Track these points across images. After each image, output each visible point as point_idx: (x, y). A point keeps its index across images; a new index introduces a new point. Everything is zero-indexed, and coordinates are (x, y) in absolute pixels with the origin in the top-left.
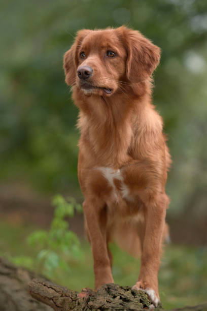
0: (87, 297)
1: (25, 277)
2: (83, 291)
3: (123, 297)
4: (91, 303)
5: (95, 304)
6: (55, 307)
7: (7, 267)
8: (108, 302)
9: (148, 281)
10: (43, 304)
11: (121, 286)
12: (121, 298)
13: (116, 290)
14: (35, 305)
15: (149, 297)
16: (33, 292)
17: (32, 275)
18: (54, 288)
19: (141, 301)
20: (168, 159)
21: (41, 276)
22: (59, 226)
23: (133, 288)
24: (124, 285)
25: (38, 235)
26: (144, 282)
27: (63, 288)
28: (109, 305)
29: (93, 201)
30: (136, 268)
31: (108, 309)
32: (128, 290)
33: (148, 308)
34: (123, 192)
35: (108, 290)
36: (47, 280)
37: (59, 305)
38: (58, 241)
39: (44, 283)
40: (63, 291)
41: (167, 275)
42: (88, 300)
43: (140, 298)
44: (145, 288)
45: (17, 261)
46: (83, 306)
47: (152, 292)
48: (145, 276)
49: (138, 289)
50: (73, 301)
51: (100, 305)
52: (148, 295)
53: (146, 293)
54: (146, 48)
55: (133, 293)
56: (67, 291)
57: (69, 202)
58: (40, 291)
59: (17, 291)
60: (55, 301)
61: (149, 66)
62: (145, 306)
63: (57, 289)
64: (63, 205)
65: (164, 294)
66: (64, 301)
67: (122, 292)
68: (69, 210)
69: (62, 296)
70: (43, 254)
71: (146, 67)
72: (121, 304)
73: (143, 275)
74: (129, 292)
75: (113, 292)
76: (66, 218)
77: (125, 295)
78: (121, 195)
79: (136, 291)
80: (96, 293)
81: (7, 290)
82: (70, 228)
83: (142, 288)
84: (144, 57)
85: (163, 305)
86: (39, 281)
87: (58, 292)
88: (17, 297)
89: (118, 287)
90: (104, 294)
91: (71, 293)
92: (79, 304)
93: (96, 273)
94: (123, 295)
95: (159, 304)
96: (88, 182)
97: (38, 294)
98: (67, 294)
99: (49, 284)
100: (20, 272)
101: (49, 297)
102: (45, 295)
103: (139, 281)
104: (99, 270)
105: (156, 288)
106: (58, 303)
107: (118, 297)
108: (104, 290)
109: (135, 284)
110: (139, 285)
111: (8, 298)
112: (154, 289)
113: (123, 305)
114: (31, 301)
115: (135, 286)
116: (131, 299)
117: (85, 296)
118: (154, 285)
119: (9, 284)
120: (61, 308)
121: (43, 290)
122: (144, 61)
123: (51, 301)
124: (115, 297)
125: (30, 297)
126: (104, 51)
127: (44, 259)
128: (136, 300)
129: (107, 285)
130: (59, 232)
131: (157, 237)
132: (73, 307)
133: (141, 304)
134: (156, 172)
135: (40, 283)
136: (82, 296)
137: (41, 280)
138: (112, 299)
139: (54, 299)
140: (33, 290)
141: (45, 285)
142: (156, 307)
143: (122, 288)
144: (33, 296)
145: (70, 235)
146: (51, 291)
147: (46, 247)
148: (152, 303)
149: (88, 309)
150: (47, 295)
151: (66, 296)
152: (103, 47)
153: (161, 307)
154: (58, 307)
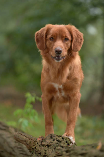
0: (41, 140)
1: (13, 131)
2: (39, 137)
3: (58, 140)
4: (43, 143)
5: (45, 144)
6: (26, 145)
7: (4, 126)
8: (51, 142)
9: (70, 133)
10: (21, 144)
11: (57, 135)
12: (57, 141)
13: (54, 137)
14: (17, 144)
15: (70, 140)
16: (16, 138)
17: (16, 130)
18: (26, 136)
19: (66, 142)
20: (83, 76)
21: (20, 130)
22: (28, 107)
23: (63, 136)
24: (59, 135)
25: (19, 111)
26: (68, 133)
27: (30, 136)
28: (51, 144)
29: (47, 96)
30: (64, 126)
31: (51, 146)
32: (60, 137)
33: (70, 145)
34: (62, 93)
35: (51, 137)
36: (23, 132)
37: (29, 144)
38: (28, 114)
39: (21, 134)
40: (30, 137)
41: (79, 129)
42: (42, 142)
43: (66, 140)
44: (68, 136)
45: (9, 124)
46: (39, 144)
47: (72, 138)
48: (69, 130)
49: (65, 136)
50: (35, 142)
51: (48, 144)
52: (70, 139)
53: (69, 138)
54: (79, 35)
55: (63, 138)
56: (32, 138)
57: (33, 96)
58: (19, 138)
59: (9, 137)
60: (26, 142)
61: (80, 43)
62: (68, 144)
63: (27, 136)
64: (30, 97)
65: (77, 138)
66: (31, 142)
67: (58, 138)
68: (33, 99)
69: (30, 140)
70: (21, 120)
71: (79, 44)
72: (57, 143)
73: (67, 130)
74: (61, 138)
75: (54, 138)
76: (32, 103)
77: (59, 139)
78: (61, 95)
79: (64, 137)
80: (45, 138)
81: (4, 137)
82: (34, 108)
83: (67, 136)
84: (78, 39)
85: (77, 144)
86: (19, 133)
87: (28, 138)
88: (9, 140)
89: (56, 135)
90: (49, 139)
91: (34, 138)
92: (37, 143)
93: (46, 128)
94: (58, 139)
95: (75, 143)
96: (46, 88)
97: (19, 139)
98: (32, 139)
99: (23, 134)
100: (10, 128)
101: (24, 140)
102: (22, 139)
103: (66, 132)
104: (48, 127)
105: (74, 136)
106: (28, 143)
107: (56, 140)
108: (49, 137)
109: (64, 134)
110: (66, 134)
111: (5, 141)
112: (72, 136)
113: (58, 144)
114: (16, 142)
115: (64, 135)
116: (62, 141)
117: (40, 139)
118: (72, 135)
119: (5, 134)
120: (30, 145)
121: (21, 137)
122: (78, 41)
123: (25, 142)
124: (54, 140)
125: (15, 140)
126: (64, 38)
127: (21, 123)
128: (64, 141)
129: (51, 134)
130: (29, 110)
131: (75, 113)
132: (35, 145)
133: (66, 143)
134: (77, 84)
135: (19, 134)
136: (39, 140)
137: (20, 132)
138: (53, 141)
139: (26, 141)
140: (16, 137)
141: (22, 135)
142: (73, 145)
143: (57, 136)
144: (16, 140)
145: (33, 111)
146: (25, 137)
147: (22, 117)
148: (71, 143)
149: (42, 146)
150: (23, 139)
151: (31, 140)
152: (63, 37)
153: (75, 145)
154: (28, 145)
